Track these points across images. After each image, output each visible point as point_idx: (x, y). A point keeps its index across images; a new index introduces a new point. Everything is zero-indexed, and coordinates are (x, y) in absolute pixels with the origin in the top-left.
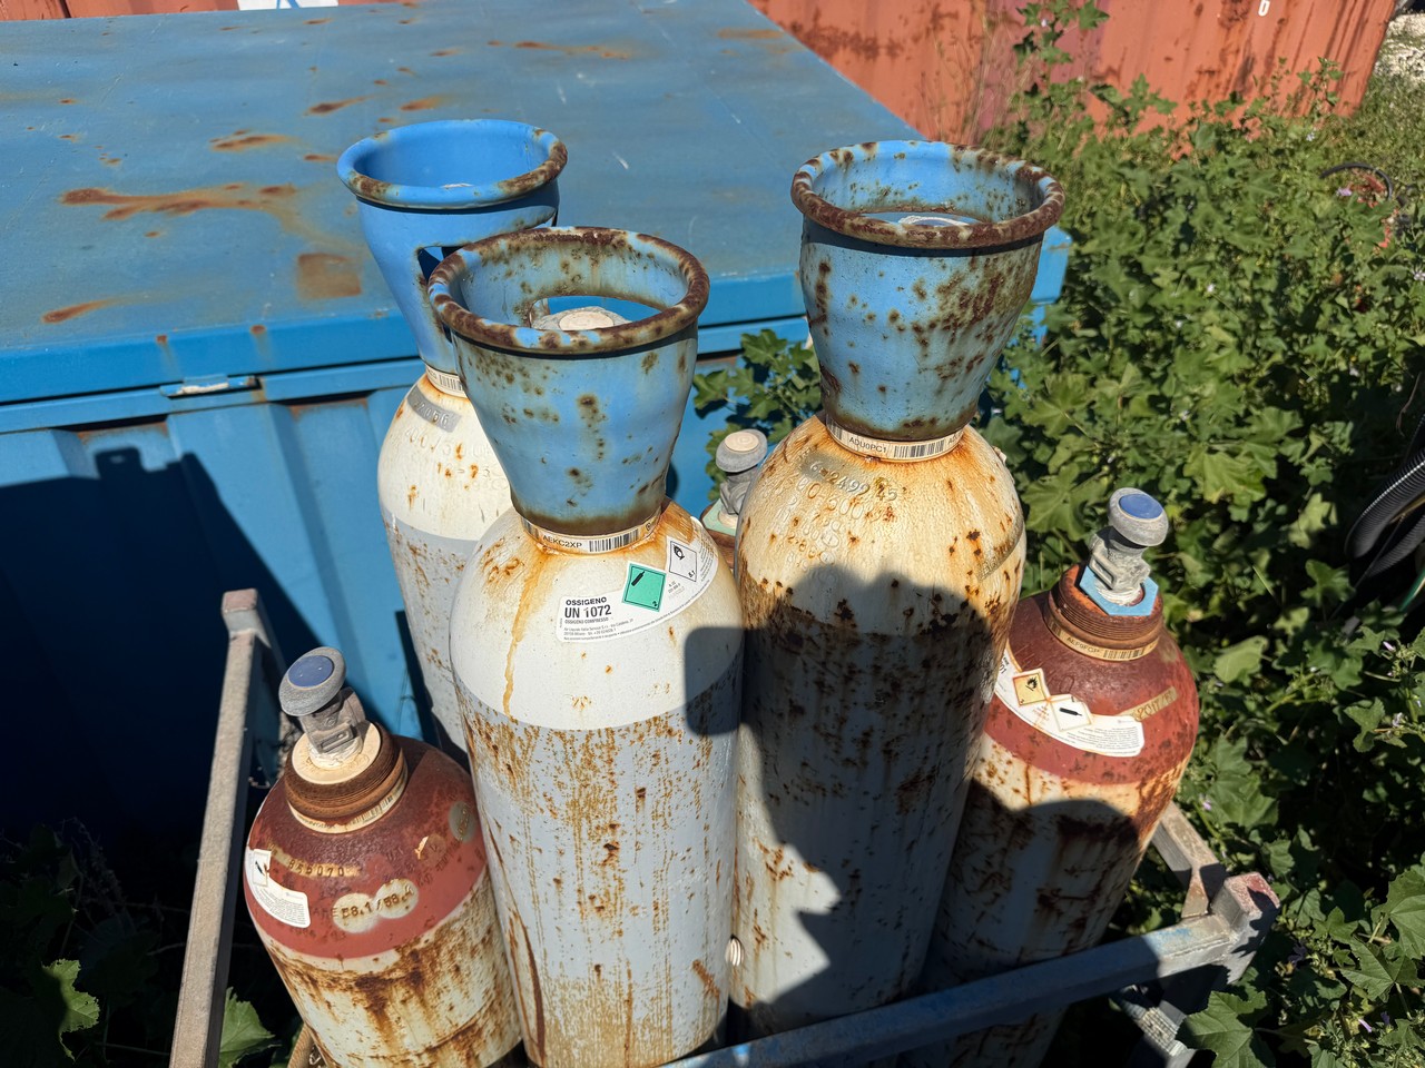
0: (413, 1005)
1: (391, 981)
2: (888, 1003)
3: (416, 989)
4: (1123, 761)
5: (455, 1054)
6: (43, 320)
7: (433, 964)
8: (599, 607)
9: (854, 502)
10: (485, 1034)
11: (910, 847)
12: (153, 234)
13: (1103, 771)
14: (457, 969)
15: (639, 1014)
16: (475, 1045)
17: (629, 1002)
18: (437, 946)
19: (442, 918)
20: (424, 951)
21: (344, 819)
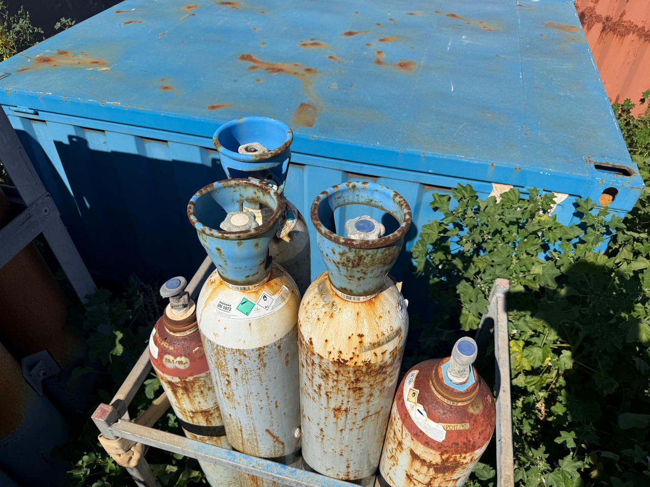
0: (185, 396)
1: (177, 386)
2: (342, 480)
3: (186, 392)
4: (434, 442)
5: (202, 417)
6: (207, 108)
7: (192, 387)
8: (228, 308)
9: (323, 306)
10: (214, 415)
11: (341, 430)
12: (259, 80)
13: (425, 441)
14: (202, 392)
15: (245, 436)
16: (210, 418)
17: (241, 430)
18: (194, 382)
19: (197, 374)
20: (189, 382)
21: (174, 332)
